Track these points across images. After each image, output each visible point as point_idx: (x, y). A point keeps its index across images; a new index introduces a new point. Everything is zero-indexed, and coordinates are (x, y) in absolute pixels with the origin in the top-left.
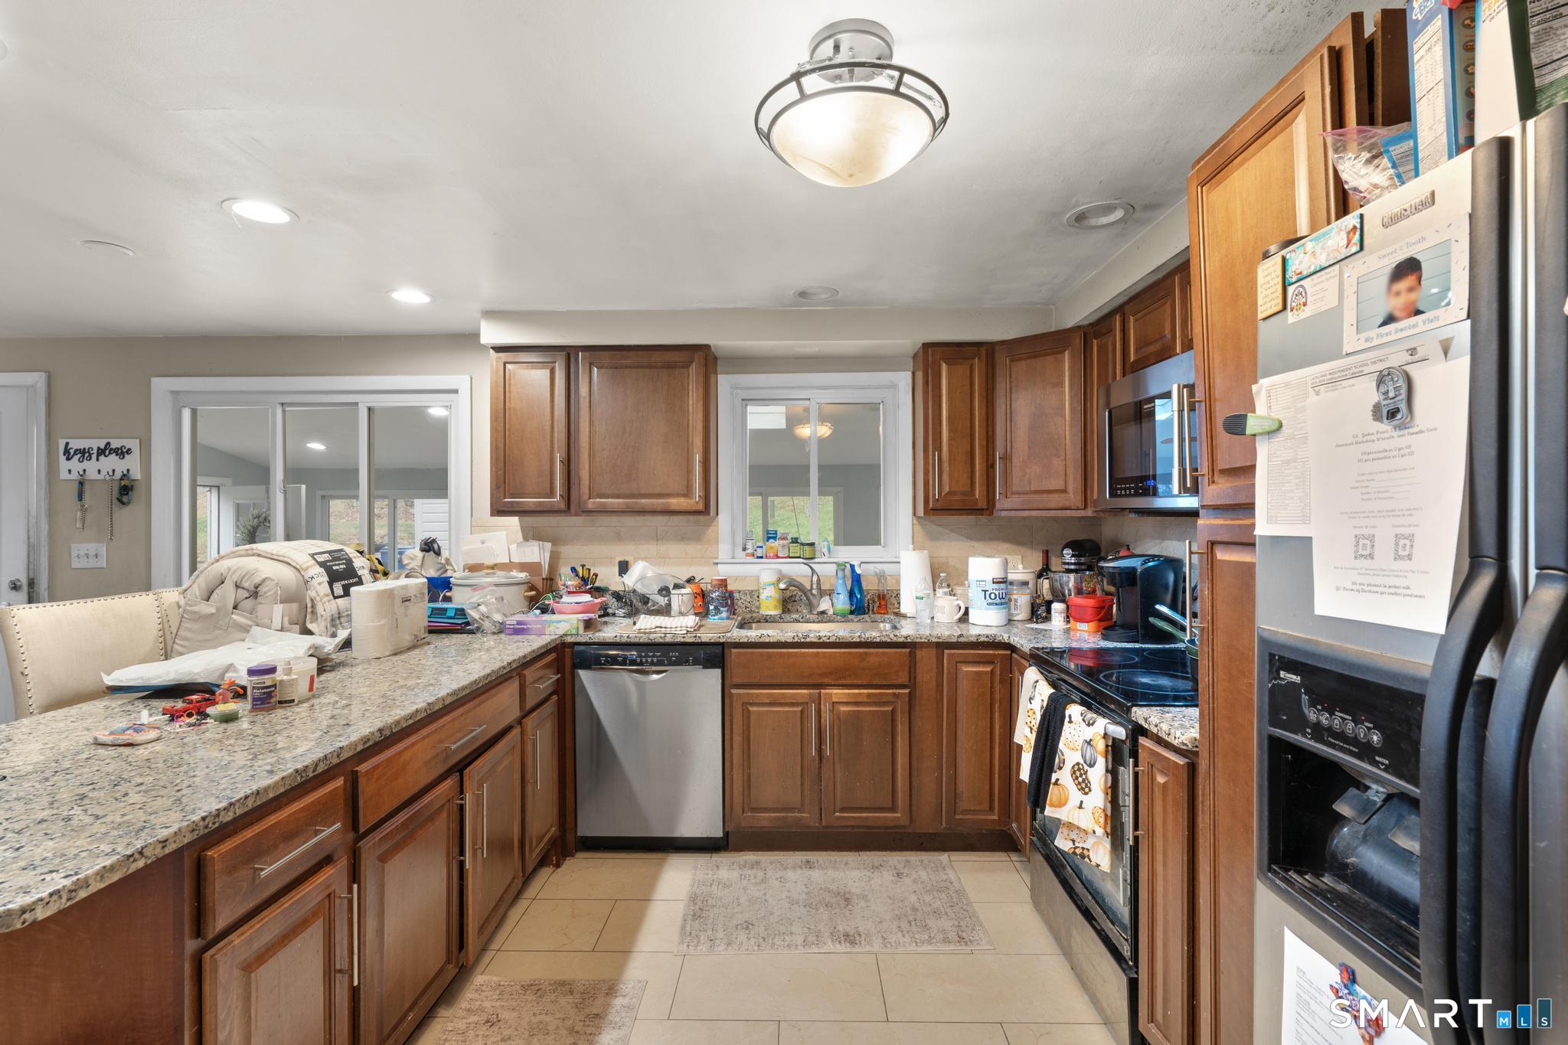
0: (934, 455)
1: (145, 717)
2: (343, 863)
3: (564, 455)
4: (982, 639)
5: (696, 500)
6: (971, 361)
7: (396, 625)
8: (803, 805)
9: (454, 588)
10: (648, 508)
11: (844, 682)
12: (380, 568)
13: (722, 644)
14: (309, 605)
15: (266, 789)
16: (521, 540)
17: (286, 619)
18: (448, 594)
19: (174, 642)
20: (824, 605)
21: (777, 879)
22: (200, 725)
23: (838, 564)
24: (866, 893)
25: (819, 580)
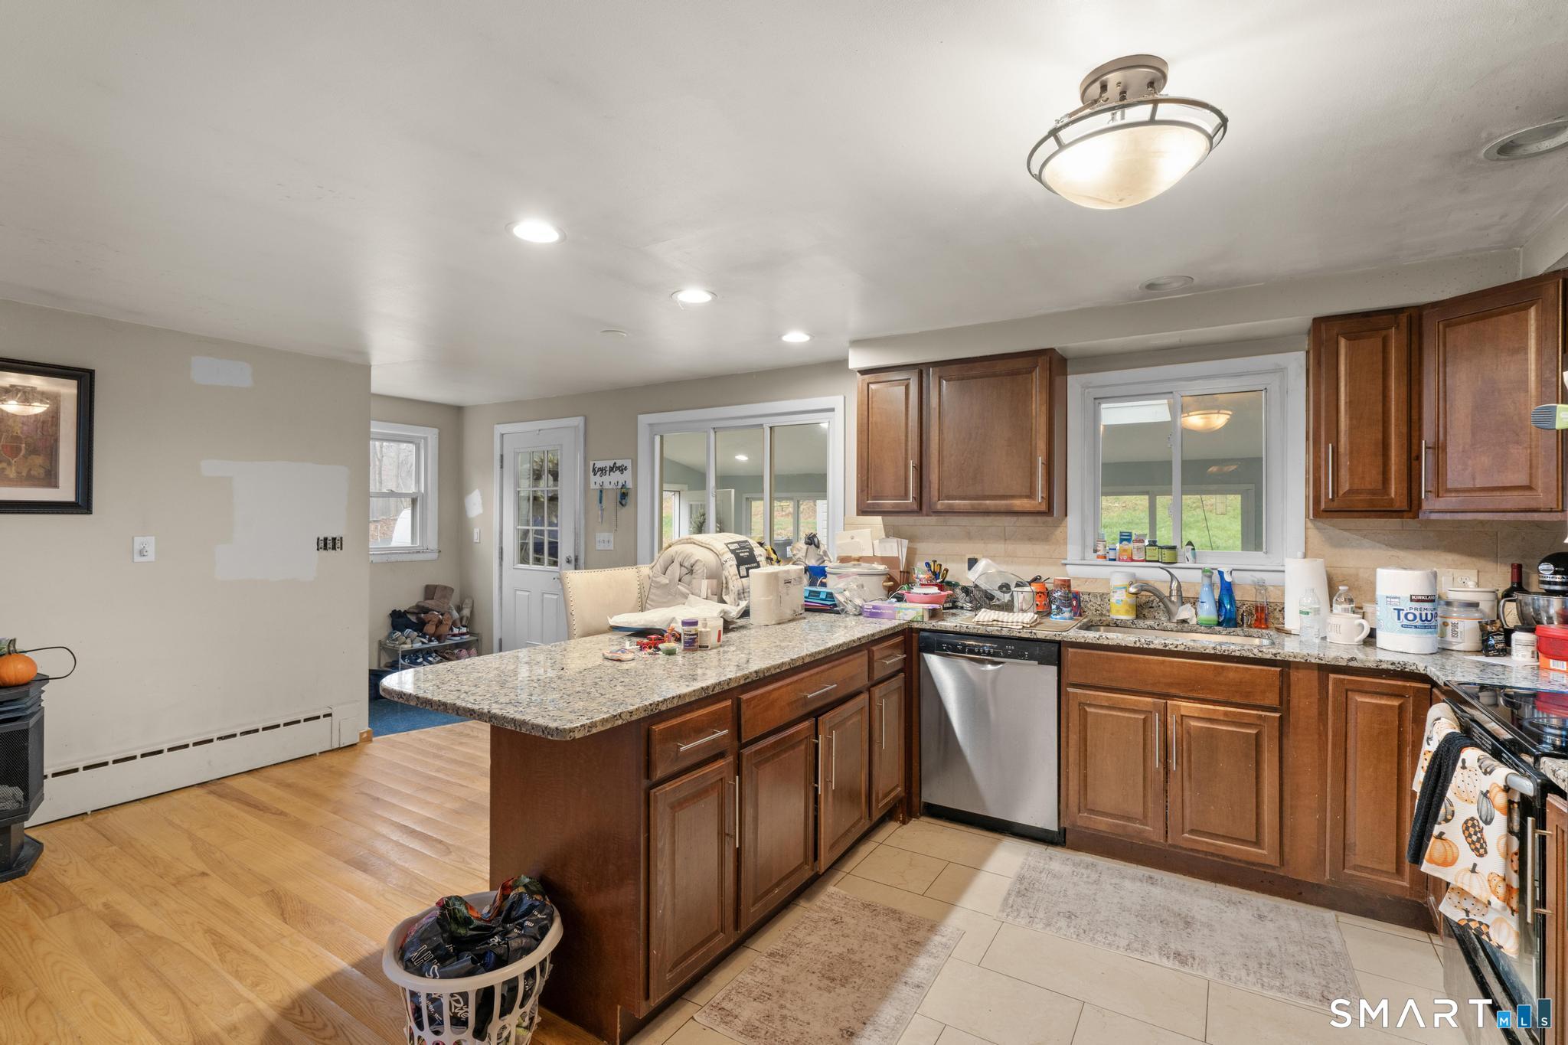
0: (1327, 448)
1: (627, 645)
2: (730, 759)
3: (917, 461)
4: (1384, 666)
5: (1039, 501)
6: (1384, 333)
7: (780, 601)
8: (1145, 816)
9: (828, 575)
10: (992, 509)
11: (1195, 695)
12: (773, 556)
13: (1059, 643)
14: (724, 582)
15: (685, 695)
16: (884, 536)
17: (709, 591)
18: (824, 580)
19: (646, 602)
20: (1185, 612)
21: (1111, 884)
22: (655, 654)
23: (1204, 571)
24: (1213, 923)
25: (1179, 586)
